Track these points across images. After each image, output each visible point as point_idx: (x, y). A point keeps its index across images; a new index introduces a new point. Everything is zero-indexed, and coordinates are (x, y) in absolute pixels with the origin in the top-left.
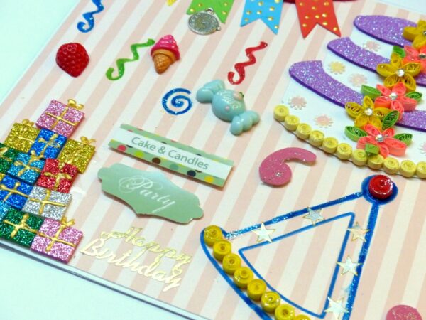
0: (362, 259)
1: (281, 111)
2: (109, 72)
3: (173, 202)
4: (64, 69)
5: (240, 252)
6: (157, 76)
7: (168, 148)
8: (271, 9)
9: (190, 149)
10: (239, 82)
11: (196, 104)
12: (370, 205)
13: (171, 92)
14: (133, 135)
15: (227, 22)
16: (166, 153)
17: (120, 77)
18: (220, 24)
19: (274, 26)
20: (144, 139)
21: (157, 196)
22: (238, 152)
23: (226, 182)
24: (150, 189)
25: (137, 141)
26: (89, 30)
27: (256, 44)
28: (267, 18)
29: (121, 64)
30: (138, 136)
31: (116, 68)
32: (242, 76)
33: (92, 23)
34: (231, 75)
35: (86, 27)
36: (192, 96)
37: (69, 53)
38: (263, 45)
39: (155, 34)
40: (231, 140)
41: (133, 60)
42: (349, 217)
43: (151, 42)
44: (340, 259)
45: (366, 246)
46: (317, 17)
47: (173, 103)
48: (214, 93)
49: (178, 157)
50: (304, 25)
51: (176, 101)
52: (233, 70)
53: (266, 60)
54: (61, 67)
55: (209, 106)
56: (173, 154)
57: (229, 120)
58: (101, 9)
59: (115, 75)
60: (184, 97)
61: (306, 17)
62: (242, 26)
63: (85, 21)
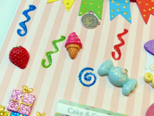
1: (149, 76)
2: (44, 61)
4: (16, 65)
6: (72, 60)
7: (91, 112)
8: (124, 7)
9: (103, 111)
10: (119, 58)
11: (98, 77)
13: (83, 71)
14: (68, 106)
15: (102, 18)
17: (50, 65)
18: (99, 20)
19: (128, 18)
20: (75, 108)
22: (130, 107)
25: (71, 111)
26: (25, 34)
27: (122, 31)
28: (123, 13)
29: (49, 55)
30: (71, 106)
32: (120, 54)
33: (25, 29)
34: (113, 54)
35: (23, 32)
36: (95, 72)
37: (18, 55)
38: (126, 31)
39: (64, 32)
40: (124, 99)
41: (55, 52)
43: (63, 38)
46: (150, 9)
47: (85, 78)
48: (109, 70)
50: (144, 16)
52: (114, 51)
53: (129, 39)
54: (13, 63)
55: (106, 77)
57: (121, 86)
58: (29, 19)
59: (47, 63)
60: (91, 73)
61: (144, 10)
62: (111, 20)
63: (21, 28)
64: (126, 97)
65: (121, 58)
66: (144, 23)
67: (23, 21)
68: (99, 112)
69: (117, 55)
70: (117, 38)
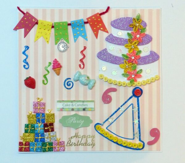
0: (139, 117)
1: (101, 76)
2: (43, 81)
3: (83, 121)
4: (29, 87)
5: (107, 128)
6: (58, 76)
7: (74, 103)
9: (80, 101)
10: (84, 67)
11: (74, 82)
12: (136, 99)
13: (65, 81)
14: (62, 103)
15: (70, 42)
16: (74, 106)
17: (47, 82)
18: (68, 45)
19: (85, 37)
20: (66, 103)
21: (78, 121)
22: (93, 95)
23: (94, 108)
24: (75, 120)
25: (64, 105)
26: (28, 67)
27: (83, 49)
28: (82, 34)
29: (45, 76)
30: (64, 103)
31: (44, 79)
32: (84, 64)
33: (27, 63)
34: (80, 66)
36: (72, 80)
38: (85, 48)
39: (50, 60)
40: (89, 92)
41: (48, 74)
42: (132, 105)
43: (50, 63)
44: (133, 120)
45: (139, 113)
46: (98, 26)
47: (68, 85)
48: (79, 78)
49: (78, 105)
50: (95, 33)
51: (68, 84)
52: (80, 63)
53: (88, 53)
55: (78, 81)
56: (76, 105)
57: (87, 85)
58: (27, 56)
59: (45, 82)
60: (69, 82)
61: (95, 28)
62: (75, 42)
63: (25, 64)
64: (91, 90)
65: (85, 67)
66: (96, 38)
67: (25, 59)
68: (78, 102)
69: (82, 66)
70: (80, 54)
